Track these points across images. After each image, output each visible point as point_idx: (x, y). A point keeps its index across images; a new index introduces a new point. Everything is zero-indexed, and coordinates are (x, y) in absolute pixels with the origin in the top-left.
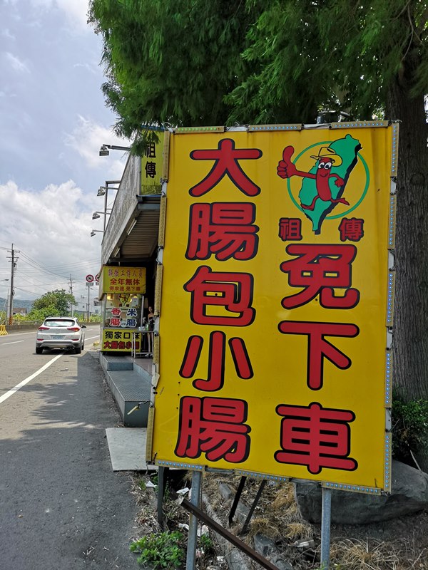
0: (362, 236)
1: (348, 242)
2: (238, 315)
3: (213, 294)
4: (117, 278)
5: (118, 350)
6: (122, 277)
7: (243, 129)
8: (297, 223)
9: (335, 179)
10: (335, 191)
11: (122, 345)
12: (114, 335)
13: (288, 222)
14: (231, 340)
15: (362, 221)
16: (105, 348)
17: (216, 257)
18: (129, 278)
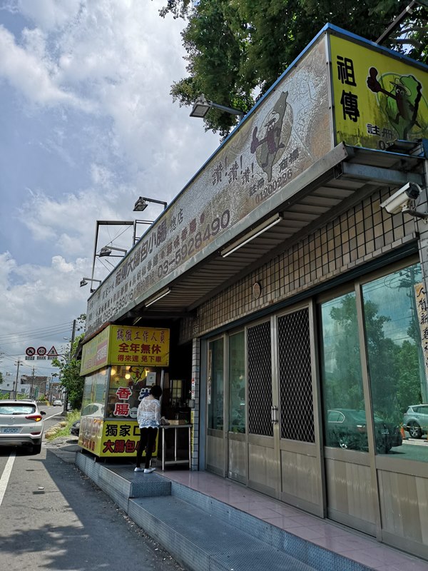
4: (129, 343)
5: (125, 454)
6: (136, 342)
11: (130, 446)
12: (119, 429)
16: (104, 451)
18: (145, 344)
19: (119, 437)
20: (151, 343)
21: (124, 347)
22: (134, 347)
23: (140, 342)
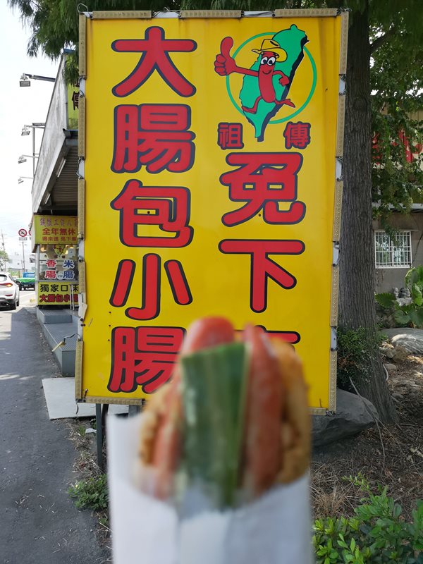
0: (309, 142)
1: (293, 149)
2: (173, 235)
3: (145, 212)
4: (50, 228)
5: (56, 303)
6: (55, 227)
7: (174, 14)
8: (237, 128)
9: (280, 76)
10: (279, 90)
11: (59, 298)
12: (50, 288)
13: (228, 128)
14: (167, 264)
15: (308, 126)
16: (41, 301)
17: (147, 169)
18: (63, 228)
19: (50, 293)
20: (67, 227)
21: (46, 231)
22: (55, 231)
23: (59, 227)
